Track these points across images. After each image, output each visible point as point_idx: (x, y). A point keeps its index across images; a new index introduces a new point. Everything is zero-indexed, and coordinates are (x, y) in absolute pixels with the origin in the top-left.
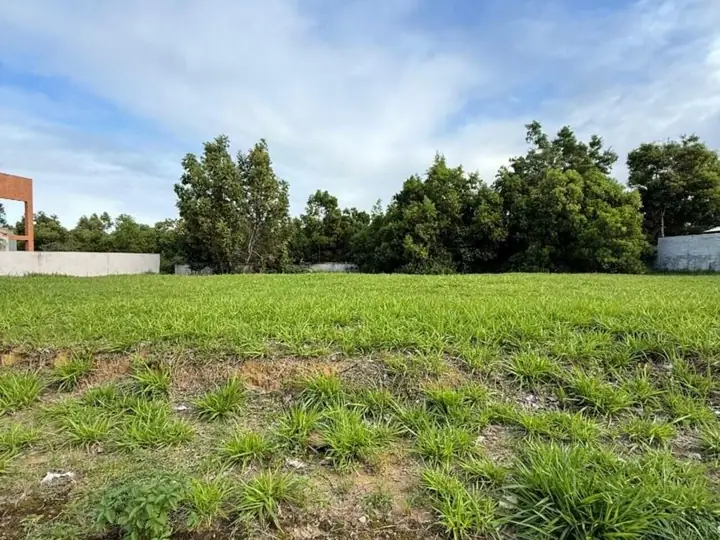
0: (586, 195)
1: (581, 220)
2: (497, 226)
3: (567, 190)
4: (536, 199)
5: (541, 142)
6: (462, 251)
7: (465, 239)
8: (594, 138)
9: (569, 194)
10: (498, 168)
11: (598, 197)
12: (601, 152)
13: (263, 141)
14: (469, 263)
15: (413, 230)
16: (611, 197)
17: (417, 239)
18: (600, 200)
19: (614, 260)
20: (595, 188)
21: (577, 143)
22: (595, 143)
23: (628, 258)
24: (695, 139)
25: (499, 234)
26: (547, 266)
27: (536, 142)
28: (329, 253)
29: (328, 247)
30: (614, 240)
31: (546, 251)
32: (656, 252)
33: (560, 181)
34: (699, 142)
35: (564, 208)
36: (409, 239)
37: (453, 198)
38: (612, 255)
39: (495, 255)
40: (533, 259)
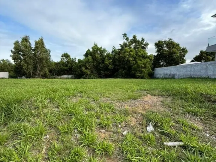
0: (136, 56)
1: (134, 63)
2: (110, 64)
3: (129, 54)
4: (121, 56)
5: (127, 39)
6: (101, 72)
7: (103, 68)
8: (142, 38)
9: (130, 55)
10: (113, 47)
11: (140, 56)
12: (144, 43)
13: (42, 37)
14: (103, 75)
15: (85, 65)
16: (143, 56)
17: (86, 68)
18: (140, 57)
19: (140, 75)
20: (139, 54)
21: (137, 40)
22: (143, 40)
23: (143, 74)
24: (172, 39)
25: (111, 67)
26: (124, 76)
27: (126, 39)
28: (66, 72)
29: (66, 70)
30: (141, 69)
31: (123, 72)
32: (154, 73)
33: (128, 51)
34: (173, 40)
35: (128, 59)
36: (84, 68)
37: (98, 56)
38: (140, 73)
39: (111, 73)
40: (120, 74)
